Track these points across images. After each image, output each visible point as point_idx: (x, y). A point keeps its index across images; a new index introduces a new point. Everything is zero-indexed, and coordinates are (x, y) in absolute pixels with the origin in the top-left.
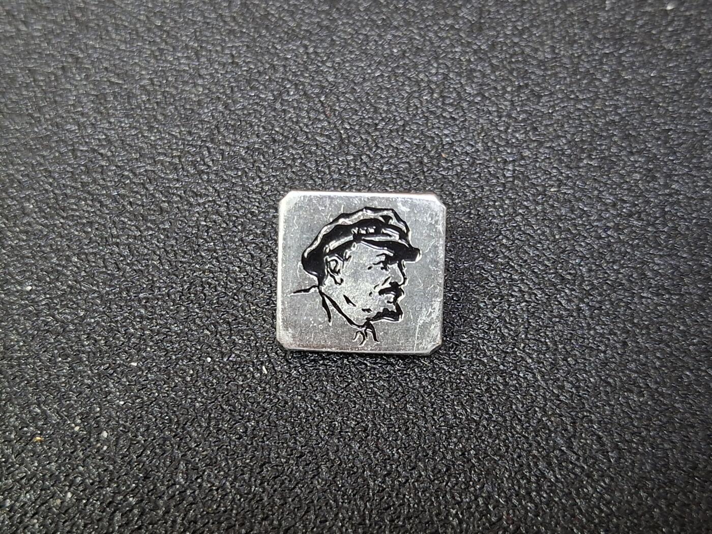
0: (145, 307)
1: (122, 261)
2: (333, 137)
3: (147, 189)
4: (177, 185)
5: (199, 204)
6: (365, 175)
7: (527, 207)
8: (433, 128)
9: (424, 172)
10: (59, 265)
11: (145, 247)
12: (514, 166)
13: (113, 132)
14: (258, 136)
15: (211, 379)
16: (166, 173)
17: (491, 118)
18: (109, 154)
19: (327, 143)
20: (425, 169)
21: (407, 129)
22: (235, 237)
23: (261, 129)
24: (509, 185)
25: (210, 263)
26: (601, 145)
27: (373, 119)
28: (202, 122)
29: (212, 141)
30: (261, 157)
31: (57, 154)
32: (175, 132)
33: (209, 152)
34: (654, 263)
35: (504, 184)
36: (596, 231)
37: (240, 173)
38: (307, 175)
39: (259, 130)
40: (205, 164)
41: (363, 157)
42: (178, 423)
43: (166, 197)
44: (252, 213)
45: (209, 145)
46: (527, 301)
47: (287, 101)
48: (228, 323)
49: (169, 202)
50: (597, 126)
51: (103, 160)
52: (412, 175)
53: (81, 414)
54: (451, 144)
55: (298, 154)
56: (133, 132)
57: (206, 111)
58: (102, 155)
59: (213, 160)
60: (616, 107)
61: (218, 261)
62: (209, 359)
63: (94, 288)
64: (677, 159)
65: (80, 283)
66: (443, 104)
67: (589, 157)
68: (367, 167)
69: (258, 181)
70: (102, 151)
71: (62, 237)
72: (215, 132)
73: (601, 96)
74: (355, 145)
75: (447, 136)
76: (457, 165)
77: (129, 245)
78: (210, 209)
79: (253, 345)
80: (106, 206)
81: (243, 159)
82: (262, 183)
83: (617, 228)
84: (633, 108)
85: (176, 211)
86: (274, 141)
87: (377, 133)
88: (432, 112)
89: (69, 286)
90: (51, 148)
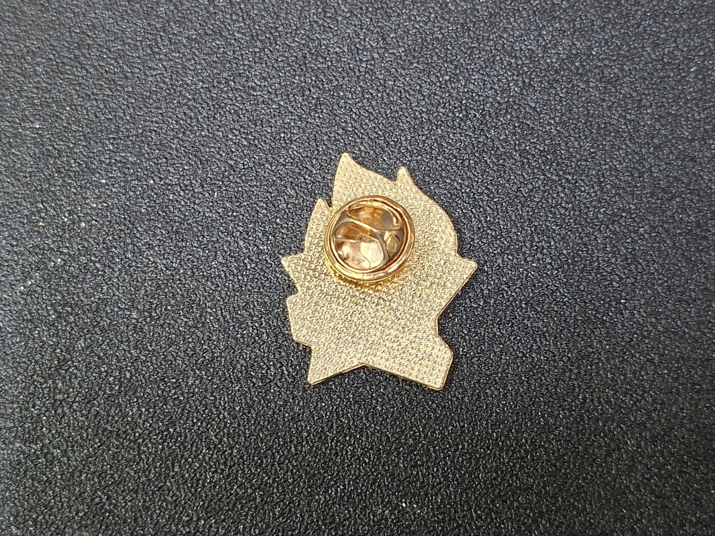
0: (112, 144)
1: (99, 112)
2: (247, 35)
3: (118, 62)
4: (138, 61)
5: (152, 76)
6: (266, 63)
7: (372, 94)
8: (316, 33)
9: (306, 64)
10: (57, 112)
11: (115, 103)
12: (367, 64)
13: (97, 20)
14: (195, 30)
15: (153, 194)
16: (132, 52)
17: (356, 29)
18: (94, 36)
19: (242, 38)
20: (307, 62)
21: (298, 32)
22: (175, 99)
23: (198, 25)
24: (361, 78)
25: (157, 117)
26: (427, 54)
27: (275, 24)
28: (158, 17)
29: (164, 31)
30: (197, 45)
31: (59, 34)
32: (139, 22)
33: (161, 39)
34: (449, 138)
35: (358, 77)
36: (415, 114)
37: (181, 56)
38: (227, 60)
39: (196, 26)
40: (158, 48)
41: (266, 50)
42: (129, 221)
43: (130, 69)
44: (187, 84)
45: (162, 34)
46: (363, 157)
47: (217, 6)
48: (166, 158)
49: (131, 72)
50: (426, 41)
51: (90, 40)
52: (298, 66)
53: (69, 210)
54: (327, 46)
55: (222, 45)
56: (111, 21)
57: (161, 9)
58: (88, 36)
59: (163, 45)
60: (441, 28)
61: (163, 116)
62: (152, 182)
63: (80, 129)
64: (476, 68)
65: (70, 125)
66: (324, 16)
67: (418, 63)
68: (268, 57)
69: (193, 62)
70: (89, 34)
71: (60, 92)
72: (167, 25)
73: (432, 20)
74: (261, 41)
75: (324, 39)
76: (329, 61)
77: (104, 100)
78: (159, 80)
79: (181, 174)
80: (90, 73)
81: (184, 46)
82: (196, 63)
83: (428, 112)
84: (453, 29)
85: (137, 79)
86: (206, 34)
87: (277, 34)
88: (316, 22)
89: (64, 127)
90: (55, 29)
